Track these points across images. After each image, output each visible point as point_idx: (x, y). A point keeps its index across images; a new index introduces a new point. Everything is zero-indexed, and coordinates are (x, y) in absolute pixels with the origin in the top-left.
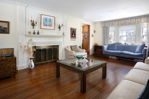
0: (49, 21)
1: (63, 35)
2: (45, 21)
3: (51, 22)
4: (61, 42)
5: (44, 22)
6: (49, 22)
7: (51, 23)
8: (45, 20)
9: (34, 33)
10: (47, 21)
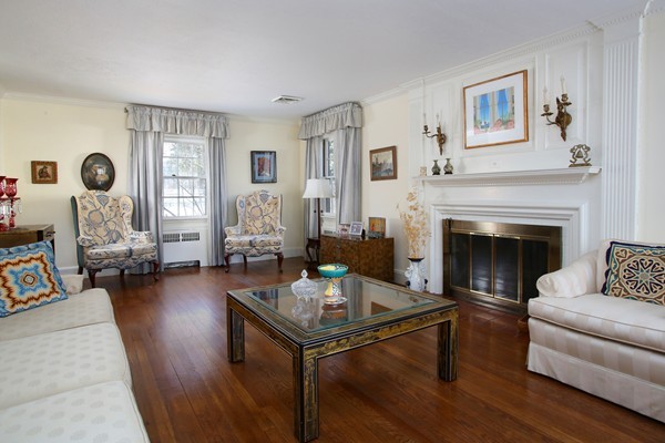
0: (499, 104)
1: (580, 161)
2: (478, 111)
3: (509, 104)
4: (577, 209)
5: (478, 118)
6: (496, 107)
7: (509, 110)
8: (478, 106)
9: (436, 172)
10: (491, 108)
